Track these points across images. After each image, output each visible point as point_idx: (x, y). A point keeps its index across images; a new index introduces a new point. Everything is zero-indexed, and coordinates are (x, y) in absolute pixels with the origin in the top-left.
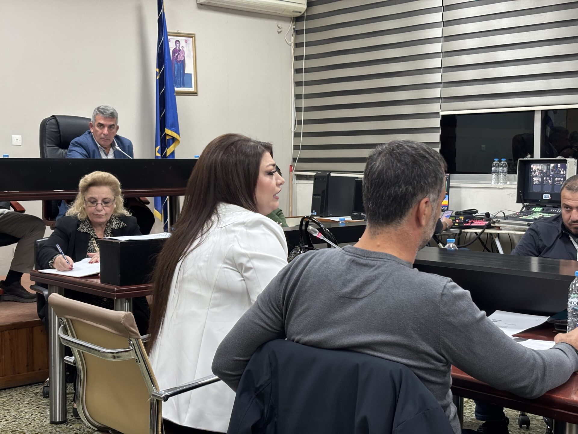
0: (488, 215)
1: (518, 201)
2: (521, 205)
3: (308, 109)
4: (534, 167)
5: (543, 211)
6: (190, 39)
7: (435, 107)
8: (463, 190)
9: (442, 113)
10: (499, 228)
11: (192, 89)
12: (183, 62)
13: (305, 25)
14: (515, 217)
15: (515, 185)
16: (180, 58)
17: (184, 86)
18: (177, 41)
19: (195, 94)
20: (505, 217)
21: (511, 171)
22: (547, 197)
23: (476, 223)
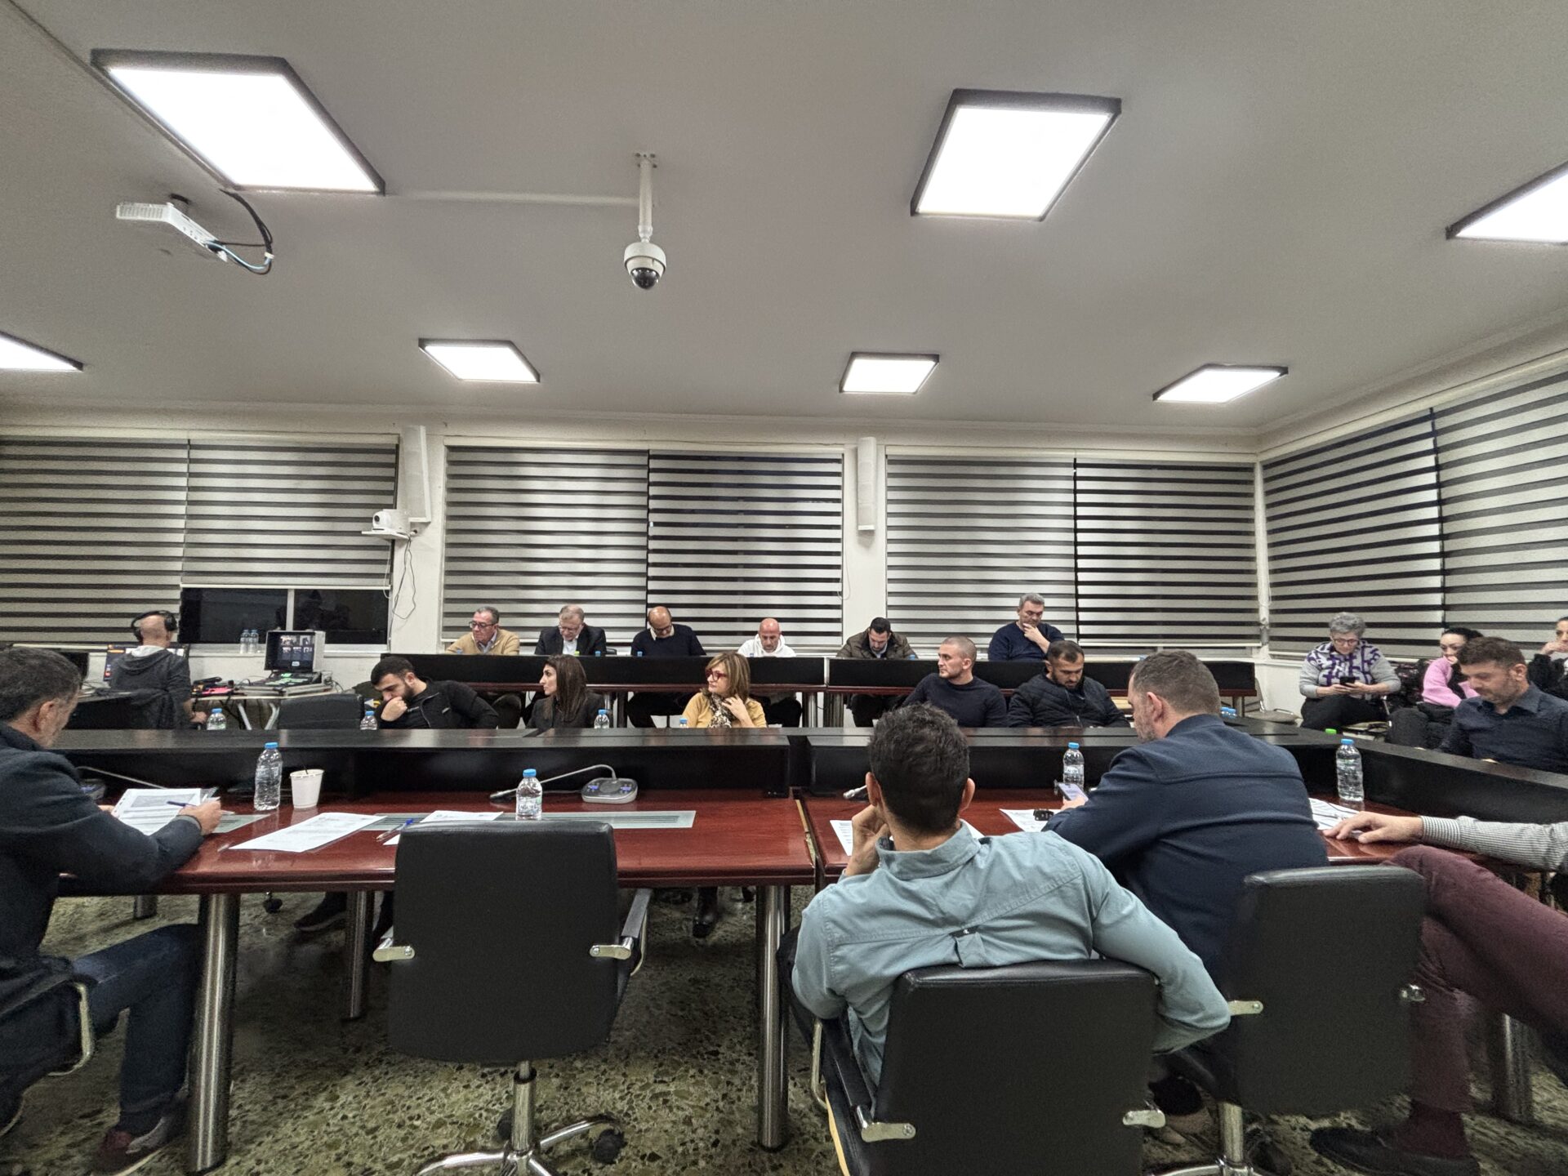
0: (231, 683)
1: (268, 667)
2: (269, 672)
4: (284, 638)
5: (291, 677)
7: (175, 580)
8: (205, 660)
9: (183, 586)
10: (243, 694)
14: (262, 683)
15: (264, 654)
20: (250, 684)
21: (261, 641)
22: (296, 664)
23: (217, 691)
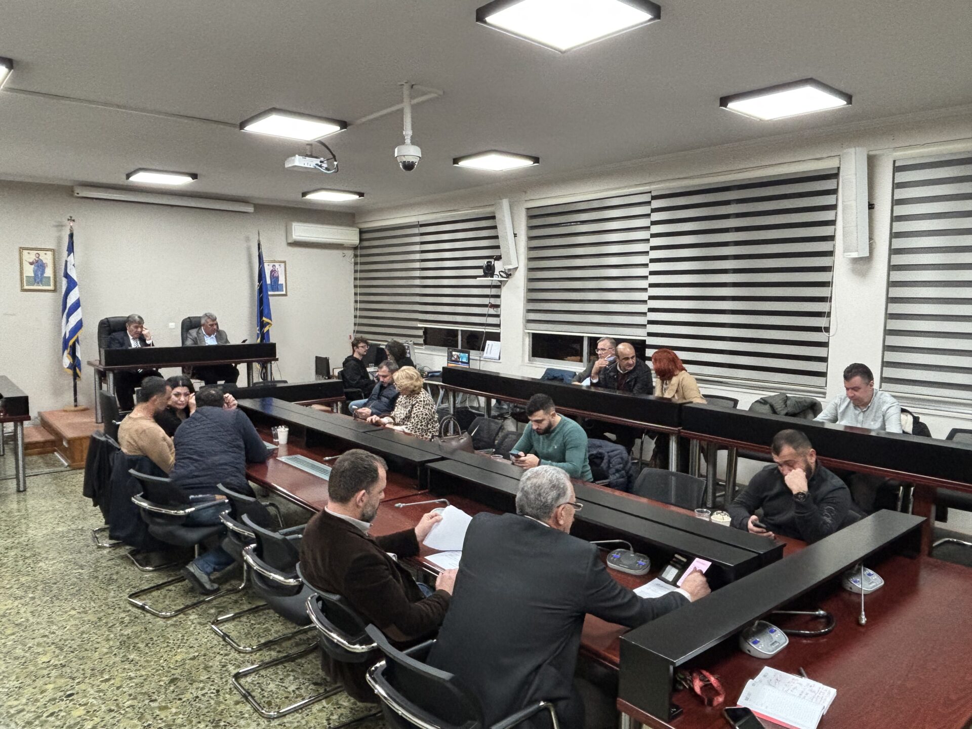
3: (361, 302)
6: (283, 265)
11: (284, 293)
12: (277, 278)
13: (359, 252)
16: (276, 275)
17: (278, 290)
18: (273, 266)
19: (286, 295)
